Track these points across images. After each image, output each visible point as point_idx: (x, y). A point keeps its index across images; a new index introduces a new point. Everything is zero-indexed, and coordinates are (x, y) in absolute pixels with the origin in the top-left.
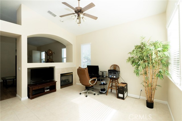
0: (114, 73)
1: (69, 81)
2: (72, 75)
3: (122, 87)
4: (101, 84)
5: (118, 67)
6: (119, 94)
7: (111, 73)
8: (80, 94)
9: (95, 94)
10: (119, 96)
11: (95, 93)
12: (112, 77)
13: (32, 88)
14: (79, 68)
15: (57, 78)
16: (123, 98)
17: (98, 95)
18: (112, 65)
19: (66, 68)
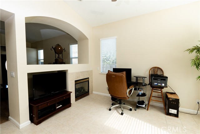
0: (161, 79)
1: (84, 90)
2: (88, 81)
3: (176, 99)
4: (138, 95)
5: (161, 70)
6: (170, 109)
7: (157, 79)
8: (110, 110)
9: (131, 110)
10: (170, 112)
11: (131, 108)
12: (159, 84)
13: (38, 106)
14: (108, 72)
15: (71, 87)
16: (176, 116)
17: (136, 110)
18: (152, 68)
19: (81, 72)
